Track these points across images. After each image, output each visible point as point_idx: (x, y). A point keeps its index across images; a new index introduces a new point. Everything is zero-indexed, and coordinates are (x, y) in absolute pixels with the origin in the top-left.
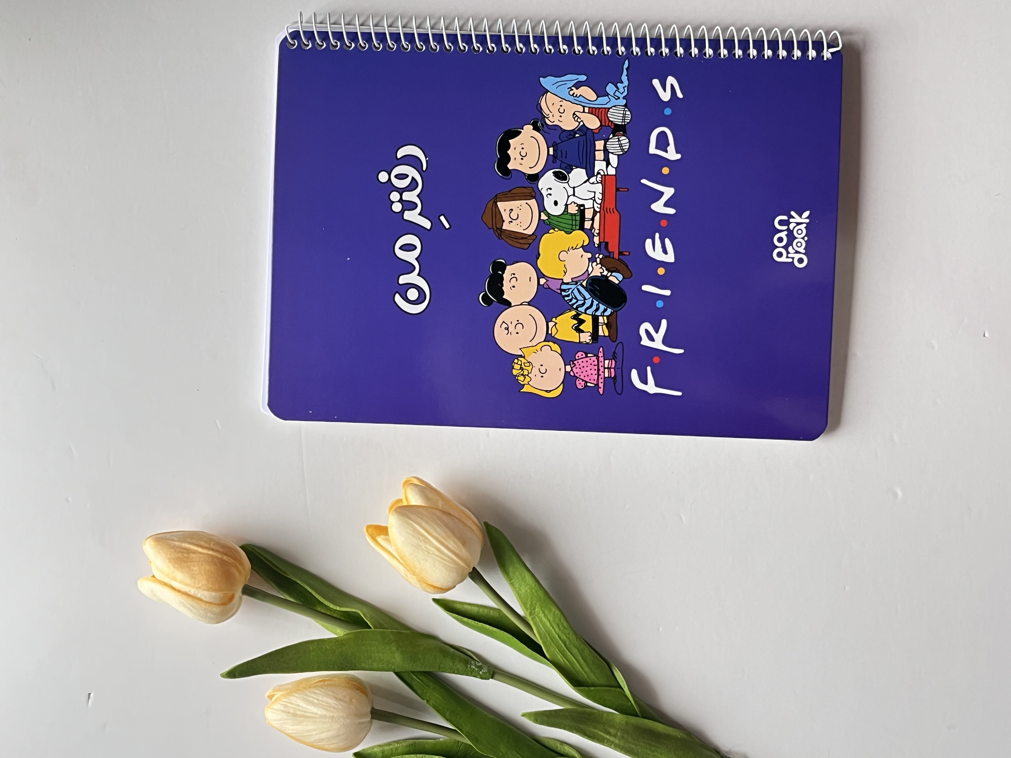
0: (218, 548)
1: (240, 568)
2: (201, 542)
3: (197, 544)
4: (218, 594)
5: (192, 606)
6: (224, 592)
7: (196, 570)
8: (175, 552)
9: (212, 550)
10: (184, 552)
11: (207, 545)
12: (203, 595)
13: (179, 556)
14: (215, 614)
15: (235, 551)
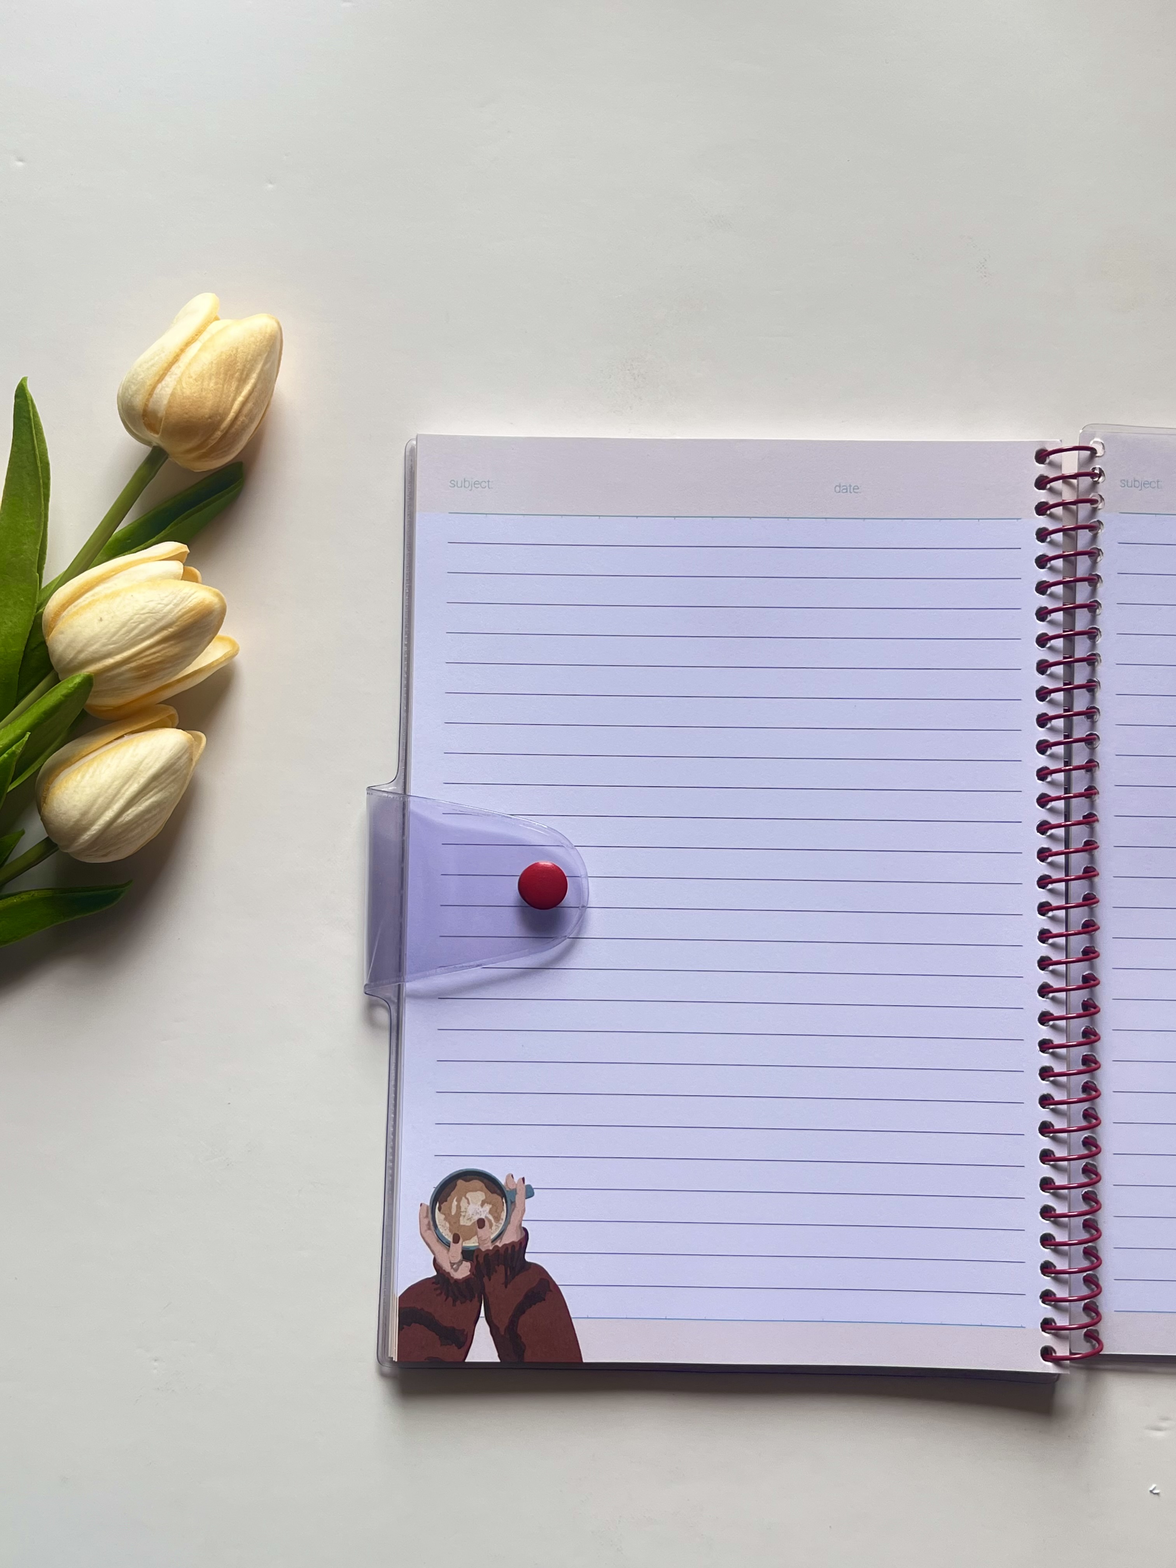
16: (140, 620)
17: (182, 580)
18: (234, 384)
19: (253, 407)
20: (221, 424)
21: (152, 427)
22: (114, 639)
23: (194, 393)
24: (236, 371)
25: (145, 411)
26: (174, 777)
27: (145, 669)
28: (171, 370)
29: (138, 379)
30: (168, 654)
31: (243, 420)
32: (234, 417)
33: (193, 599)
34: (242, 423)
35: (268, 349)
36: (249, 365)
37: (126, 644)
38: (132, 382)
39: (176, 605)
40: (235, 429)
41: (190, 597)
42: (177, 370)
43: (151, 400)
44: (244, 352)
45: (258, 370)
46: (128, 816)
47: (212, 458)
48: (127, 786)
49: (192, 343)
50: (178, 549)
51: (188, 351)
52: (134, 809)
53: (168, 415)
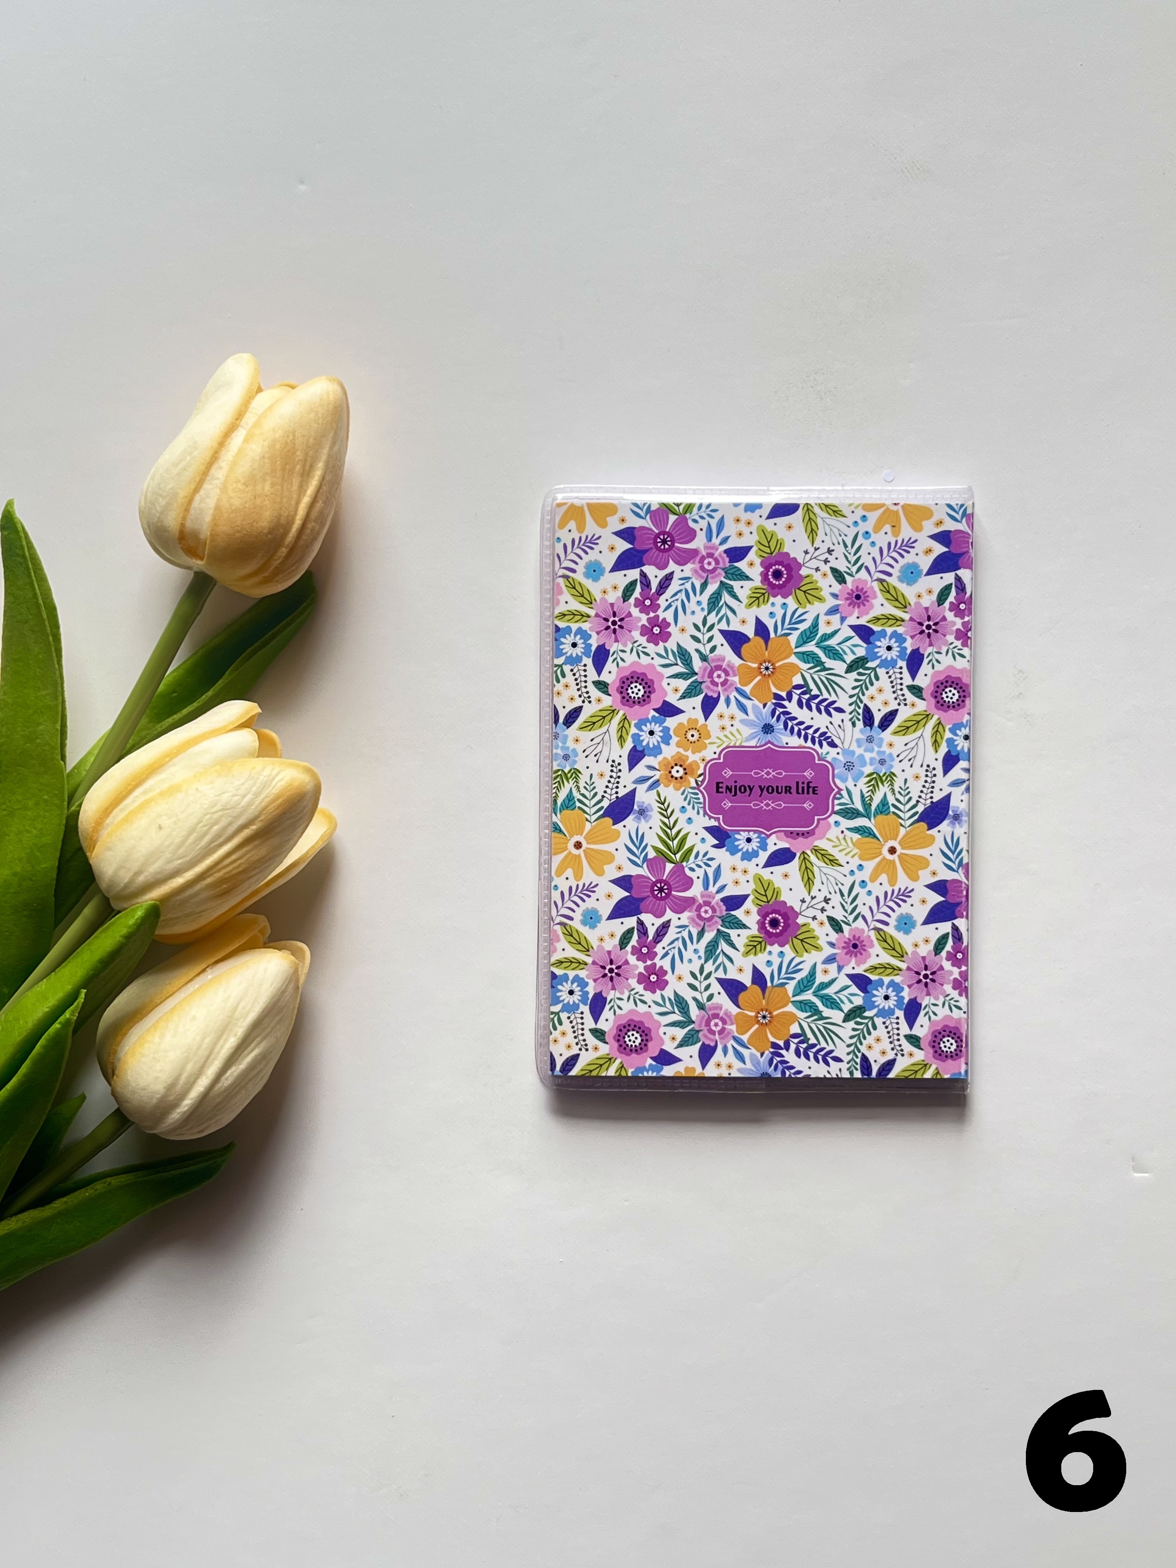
0: (304, 537)
1: (255, 580)
2: (321, 502)
3: (319, 496)
4: (205, 528)
5: (184, 469)
6: (208, 542)
7: (263, 489)
8: (308, 446)
9: (303, 526)
10: (304, 466)
11: (314, 514)
12: (208, 496)
13: (298, 453)
14: (162, 513)
15: (293, 571)
16: (212, 821)
17: (258, 757)
18: (296, 482)
19: (323, 508)
20: (284, 540)
21: (192, 551)
22: (181, 851)
23: (246, 503)
24: (296, 462)
25: (182, 532)
26: (278, 1018)
27: (224, 884)
28: (209, 473)
29: (167, 489)
30: (251, 859)
31: (312, 526)
32: (300, 526)
33: (276, 784)
34: (311, 530)
35: (335, 427)
36: (311, 452)
37: (196, 856)
38: (159, 494)
39: (257, 794)
40: (303, 540)
41: (274, 779)
42: (219, 473)
43: (189, 516)
44: (303, 436)
45: (324, 458)
46: (227, 1079)
47: (277, 581)
48: (221, 1042)
49: (233, 432)
50: (247, 712)
51: (229, 444)
52: (233, 1069)
53: (214, 535)
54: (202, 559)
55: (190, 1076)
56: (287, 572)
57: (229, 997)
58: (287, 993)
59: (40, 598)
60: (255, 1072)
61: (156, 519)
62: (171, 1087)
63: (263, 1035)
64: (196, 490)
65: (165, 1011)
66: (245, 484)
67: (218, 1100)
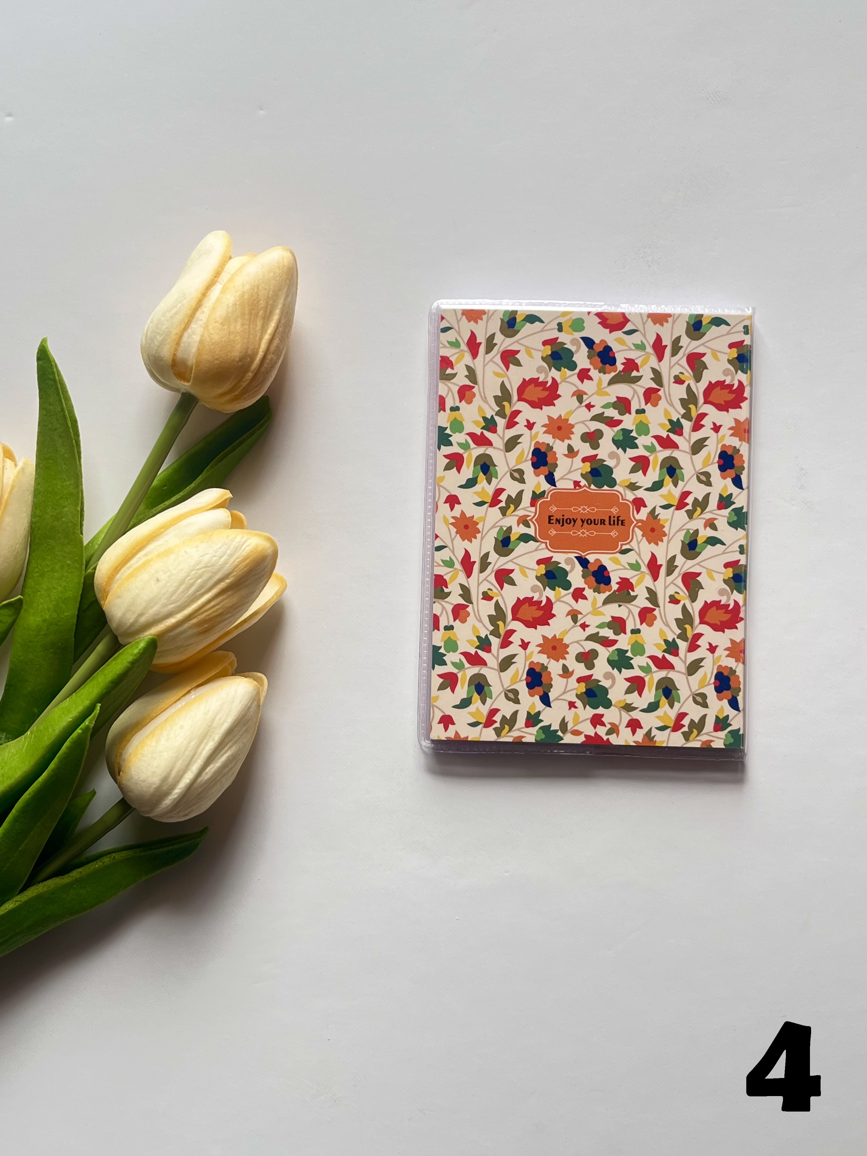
0: (265, 365)
1: (228, 397)
2: (278, 339)
3: (276, 334)
4: (191, 357)
5: (176, 314)
6: (194, 367)
7: (235, 328)
8: (268, 298)
9: (264, 357)
10: (265, 311)
11: (273, 348)
12: (194, 333)
13: (261, 302)
14: (159, 347)
15: (256, 391)
16: (197, 576)
17: (230, 529)
18: (259, 323)
19: (279, 344)
20: (251, 366)
21: (181, 376)
22: (174, 598)
23: (222, 337)
24: (259, 309)
25: (174, 361)
26: (245, 728)
27: (205, 624)
28: (195, 317)
29: (163, 329)
30: (225, 606)
31: (271, 358)
32: (262, 357)
33: (245, 548)
34: (270, 361)
35: (289, 281)
36: (271, 302)
37: (185, 602)
38: (157, 333)
39: (230, 556)
40: (265, 368)
41: (243, 545)
42: (202, 316)
43: (180, 348)
44: (265, 289)
45: (280, 307)
46: (206, 774)
47: (245, 399)
48: (202, 746)
49: (213, 286)
50: (222, 496)
51: (209, 295)
52: (212, 766)
53: (198, 363)
54: (188, 381)
55: (179, 771)
56: (251, 392)
57: (209, 711)
58: (252, 709)
59: (66, 412)
60: (227, 770)
61: (154, 351)
62: (164, 780)
63: (233, 741)
64: (185, 329)
65: (160, 722)
66: (222, 324)
67: (200, 790)
